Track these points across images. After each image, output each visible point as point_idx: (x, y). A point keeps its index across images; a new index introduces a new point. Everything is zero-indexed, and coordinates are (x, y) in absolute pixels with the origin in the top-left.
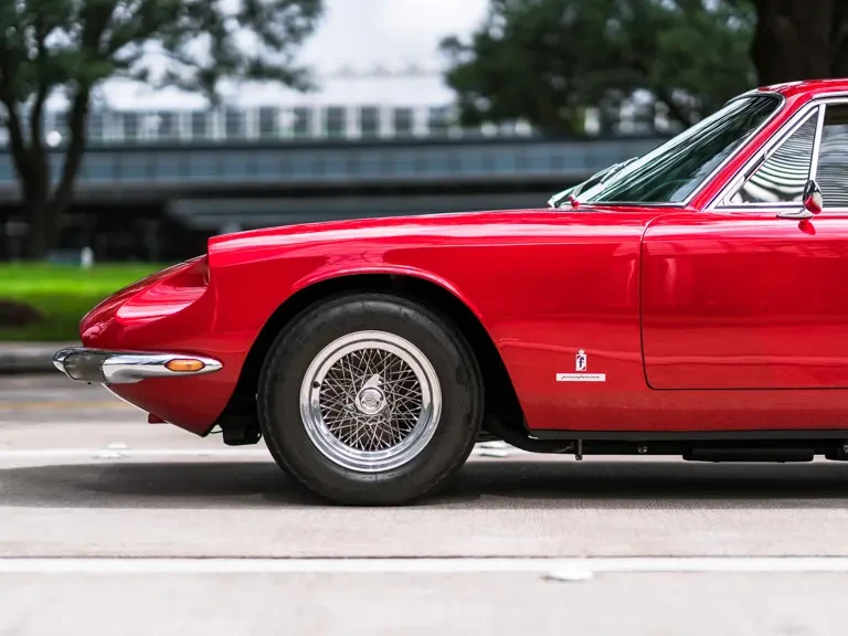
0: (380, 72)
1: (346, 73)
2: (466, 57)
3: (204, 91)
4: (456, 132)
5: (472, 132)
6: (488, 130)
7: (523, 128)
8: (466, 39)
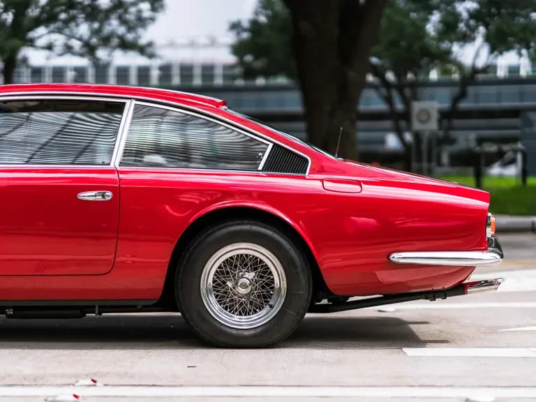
0: (192, 45)
1: (172, 45)
2: (245, 35)
3: (89, 57)
4: (240, 83)
5: (250, 83)
6: (260, 81)
7: (281, 80)
8: (246, 24)
